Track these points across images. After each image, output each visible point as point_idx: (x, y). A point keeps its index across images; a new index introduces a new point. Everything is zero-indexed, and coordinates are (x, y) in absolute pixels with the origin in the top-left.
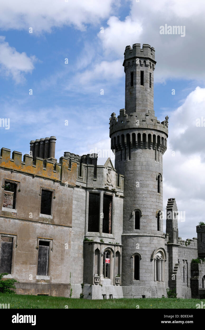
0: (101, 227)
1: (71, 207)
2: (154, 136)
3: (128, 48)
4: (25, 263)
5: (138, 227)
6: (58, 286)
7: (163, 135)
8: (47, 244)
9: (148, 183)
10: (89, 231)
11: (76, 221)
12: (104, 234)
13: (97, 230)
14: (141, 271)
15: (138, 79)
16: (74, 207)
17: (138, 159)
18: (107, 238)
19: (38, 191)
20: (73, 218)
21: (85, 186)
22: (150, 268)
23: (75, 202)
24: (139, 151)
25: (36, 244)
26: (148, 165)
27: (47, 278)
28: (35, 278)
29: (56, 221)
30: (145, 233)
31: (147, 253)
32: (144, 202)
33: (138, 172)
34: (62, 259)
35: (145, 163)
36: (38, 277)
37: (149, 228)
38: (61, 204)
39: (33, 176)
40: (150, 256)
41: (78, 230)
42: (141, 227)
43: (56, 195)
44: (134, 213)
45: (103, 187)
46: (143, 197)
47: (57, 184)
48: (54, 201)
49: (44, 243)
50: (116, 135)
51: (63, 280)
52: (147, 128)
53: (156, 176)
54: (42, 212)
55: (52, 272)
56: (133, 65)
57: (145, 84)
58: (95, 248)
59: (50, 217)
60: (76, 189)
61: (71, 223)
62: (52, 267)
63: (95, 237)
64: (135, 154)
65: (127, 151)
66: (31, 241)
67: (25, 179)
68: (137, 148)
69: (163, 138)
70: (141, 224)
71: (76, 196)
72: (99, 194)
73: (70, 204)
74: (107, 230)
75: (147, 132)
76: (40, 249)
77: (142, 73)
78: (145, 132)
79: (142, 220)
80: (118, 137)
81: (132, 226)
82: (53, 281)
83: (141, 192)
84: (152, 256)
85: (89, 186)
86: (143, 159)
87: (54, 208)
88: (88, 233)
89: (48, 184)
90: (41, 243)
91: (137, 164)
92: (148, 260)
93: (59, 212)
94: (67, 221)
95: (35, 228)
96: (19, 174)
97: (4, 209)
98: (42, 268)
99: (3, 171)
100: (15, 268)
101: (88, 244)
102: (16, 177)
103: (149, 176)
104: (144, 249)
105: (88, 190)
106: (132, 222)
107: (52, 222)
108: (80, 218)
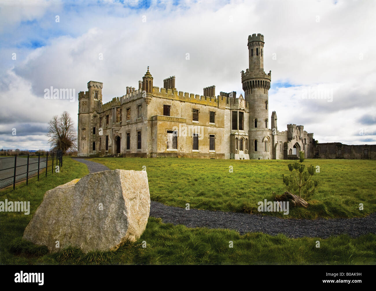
0: (238, 127)
1: (224, 119)
3: (250, 36)
4: (204, 145)
5: (256, 126)
6: (219, 155)
7: (268, 81)
8: (213, 136)
9: (261, 105)
10: (233, 129)
11: (226, 125)
12: (240, 131)
13: (236, 129)
14: (258, 147)
15: (255, 52)
16: (225, 118)
17: (256, 93)
18: (241, 132)
19: (208, 112)
20: (225, 124)
21: (230, 108)
22: (262, 146)
23: (225, 116)
24: (256, 89)
25: (208, 136)
26: (260, 96)
27: (214, 151)
28: (209, 151)
29: (217, 125)
30: (260, 129)
31: (261, 139)
32: (259, 115)
33: (256, 100)
34: (221, 143)
35: (259, 95)
37: (261, 127)
38: (219, 118)
39: (205, 105)
40: (262, 140)
41: (228, 129)
42: (258, 127)
43: (217, 113)
44: (254, 120)
45: (239, 108)
46: (258, 112)
47: (216, 108)
48: (216, 116)
50: (245, 82)
51: (222, 152)
52: (260, 77)
53: (264, 101)
54: (211, 122)
55: (216, 149)
56: (252, 46)
57: (259, 55)
58: (236, 137)
59: (215, 124)
60: (226, 110)
61: (224, 126)
62: (216, 147)
63: (235, 132)
64: (254, 91)
65: (250, 90)
66: (206, 135)
67: (202, 107)
69: (268, 82)
70: (258, 125)
71: (226, 113)
72: (237, 112)
73: (223, 117)
74: (241, 128)
75: (260, 80)
76: (210, 139)
77: (257, 49)
78: (259, 79)
79: (258, 123)
80: (246, 83)
81: (253, 126)
82: (217, 153)
83: (257, 110)
84: (263, 140)
85: (232, 108)
86: (258, 93)
87: (216, 120)
88: (232, 130)
89: (212, 109)
90: (211, 136)
91: (255, 96)
92: (261, 142)
93: (218, 121)
94: (222, 125)
95: (207, 129)
96: (199, 105)
97: (193, 121)
98: (212, 147)
99: (191, 104)
100: (200, 147)
101: (232, 135)
102: (198, 107)
103: (261, 102)
104: (259, 137)
105: (231, 110)
106: (253, 124)
107: (215, 126)
108: (228, 124)
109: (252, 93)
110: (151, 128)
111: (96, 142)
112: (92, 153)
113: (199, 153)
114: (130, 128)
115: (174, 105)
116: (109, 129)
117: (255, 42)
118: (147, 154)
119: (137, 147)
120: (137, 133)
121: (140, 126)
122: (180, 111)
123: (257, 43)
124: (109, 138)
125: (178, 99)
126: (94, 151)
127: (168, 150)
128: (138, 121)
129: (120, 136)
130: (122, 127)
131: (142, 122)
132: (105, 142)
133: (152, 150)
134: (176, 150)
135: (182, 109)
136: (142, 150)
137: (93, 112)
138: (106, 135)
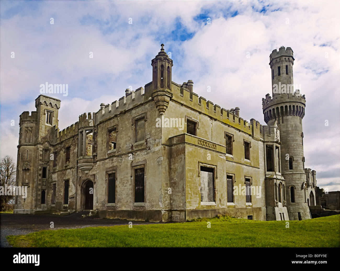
0: (276, 168)
1: (258, 155)
2: (300, 107)
5: (291, 168)
8: (249, 180)
9: (297, 138)
10: (267, 171)
11: (261, 165)
12: (277, 173)
13: (273, 170)
14: (296, 197)
15: (283, 70)
17: (289, 123)
18: (279, 175)
20: (260, 162)
21: (263, 140)
22: (301, 194)
24: (289, 117)
25: (244, 180)
26: (296, 126)
27: (250, 204)
28: (245, 204)
29: (252, 164)
30: (297, 171)
31: (299, 184)
32: (295, 152)
33: (290, 132)
35: (294, 125)
37: (299, 169)
38: (253, 152)
39: (240, 131)
40: (301, 187)
41: (262, 170)
42: (294, 168)
43: (251, 146)
45: (275, 140)
46: (294, 148)
47: (251, 137)
51: (258, 205)
52: (295, 101)
53: (300, 133)
54: (245, 158)
56: (279, 62)
57: (289, 74)
59: (249, 161)
61: (259, 165)
62: (253, 197)
63: (273, 175)
64: (287, 120)
65: (281, 118)
66: (242, 178)
67: (236, 133)
68: (288, 116)
70: (294, 166)
71: (259, 147)
73: (258, 152)
77: (287, 66)
78: (294, 104)
79: (294, 163)
81: (287, 167)
82: (254, 206)
83: (292, 145)
85: (265, 140)
86: (293, 123)
87: (251, 155)
88: (267, 173)
90: (246, 180)
91: (289, 126)
92: (300, 189)
93: (253, 158)
94: (257, 164)
95: (243, 169)
96: (232, 129)
97: (227, 155)
101: (269, 180)
102: (231, 131)
103: (297, 134)
104: (297, 182)
105: (265, 143)
106: (287, 165)
107: (250, 165)
108: (262, 162)
109: (283, 122)
110: (167, 160)
111: (46, 191)
112: (40, 208)
113: (234, 207)
114: (115, 164)
116: (70, 168)
117: (284, 57)
118: (163, 212)
119: (133, 198)
120: (133, 171)
121: (141, 157)
123: (287, 58)
124: (71, 183)
125: (208, 114)
126: (42, 205)
127: (202, 203)
128: (135, 149)
129: (92, 179)
130: (98, 163)
131: (147, 148)
132: (63, 190)
133: (171, 204)
134: (213, 203)
136: (147, 206)
137: (44, 143)
138: (64, 178)
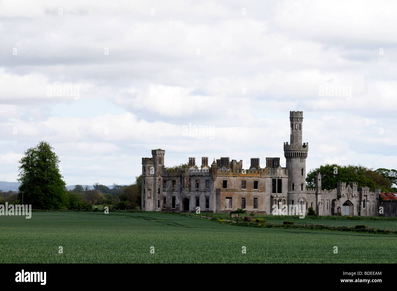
0: (277, 191)
1: (265, 185)
3: (291, 112)
4: (249, 205)
5: (293, 190)
6: (261, 212)
8: (257, 198)
9: (297, 172)
10: (273, 193)
11: (267, 190)
12: (278, 194)
13: (275, 192)
15: (294, 127)
16: (266, 185)
17: (293, 163)
18: (279, 195)
19: (253, 182)
20: (266, 189)
21: (270, 176)
23: (266, 183)
24: (294, 159)
25: (253, 199)
26: (297, 165)
27: (257, 209)
29: (260, 191)
30: (296, 192)
31: (297, 199)
32: (296, 180)
33: (293, 168)
34: (262, 203)
36: (254, 209)
37: (297, 190)
38: (261, 185)
39: (251, 177)
40: (298, 201)
41: (269, 193)
42: (294, 190)
43: (259, 182)
44: (292, 184)
45: (277, 177)
46: (295, 178)
47: (259, 178)
48: (258, 184)
49: (255, 199)
51: (263, 210)
53: (300, 169)
54: (254, 188)
55: (259, 208)
56: (292, 121)
57: (297, 129)
58: (274, 199)
59: (258, 190)
60: (267, 178)
61: (265, 191)
62: (259, 206)
63: (275, 195)
64: (292, 161)
65: (289, 159)
66: (251, 198)
67: (248, 179)
69: (304, 153)
70: (294, 188)
71: (267, 181)
72: (276, 179)
73: (265, 184)
74: (280, 191)
75: (296, 152)
76: (254, 200)
79: (295, 187)
81: (291, 189)
82: (259, 211)
83: (294, 176)
84: (298, 200)
85: (272, 177)
86: (295, 163)
87: (259, 187)
88: (272, 194)
89: (256, 179)
90: (254, 198)
91: (293, 165)
92: (297, 202)
93: (261, 188)
94: (264, 190)
95: (252, 194)
97: (242, 189)
98: (255, 206)
99: (241, 178)
100: (247, 207)
101: (272, 197)
102: (246, 179)
103: (298, 169)
104: (295, 198)
105: (272, 178)
106: (291, 188)
107: (258, 191)
108: (269, 188)
110: (216, 196)
112: (158, 210)
113: (246, 211)
114: (199, 194)
115: (230, 180)
116: (176, 191)
117: (294, 119)
118: (214, 211)
119: (205, 206)
121: (208, 193)
122: (233, 183)
123: (296, 119)
125: (232, 176)
126: (159, 208)
127: (226, 209)
129: (188, 198)
131: (210, 191)
132: (171, 201)
133: (216, 209)
134: (231, 209)
135: (234, 182)
136: (210, 209)
137: (159, 176)
138: (172, 196)
